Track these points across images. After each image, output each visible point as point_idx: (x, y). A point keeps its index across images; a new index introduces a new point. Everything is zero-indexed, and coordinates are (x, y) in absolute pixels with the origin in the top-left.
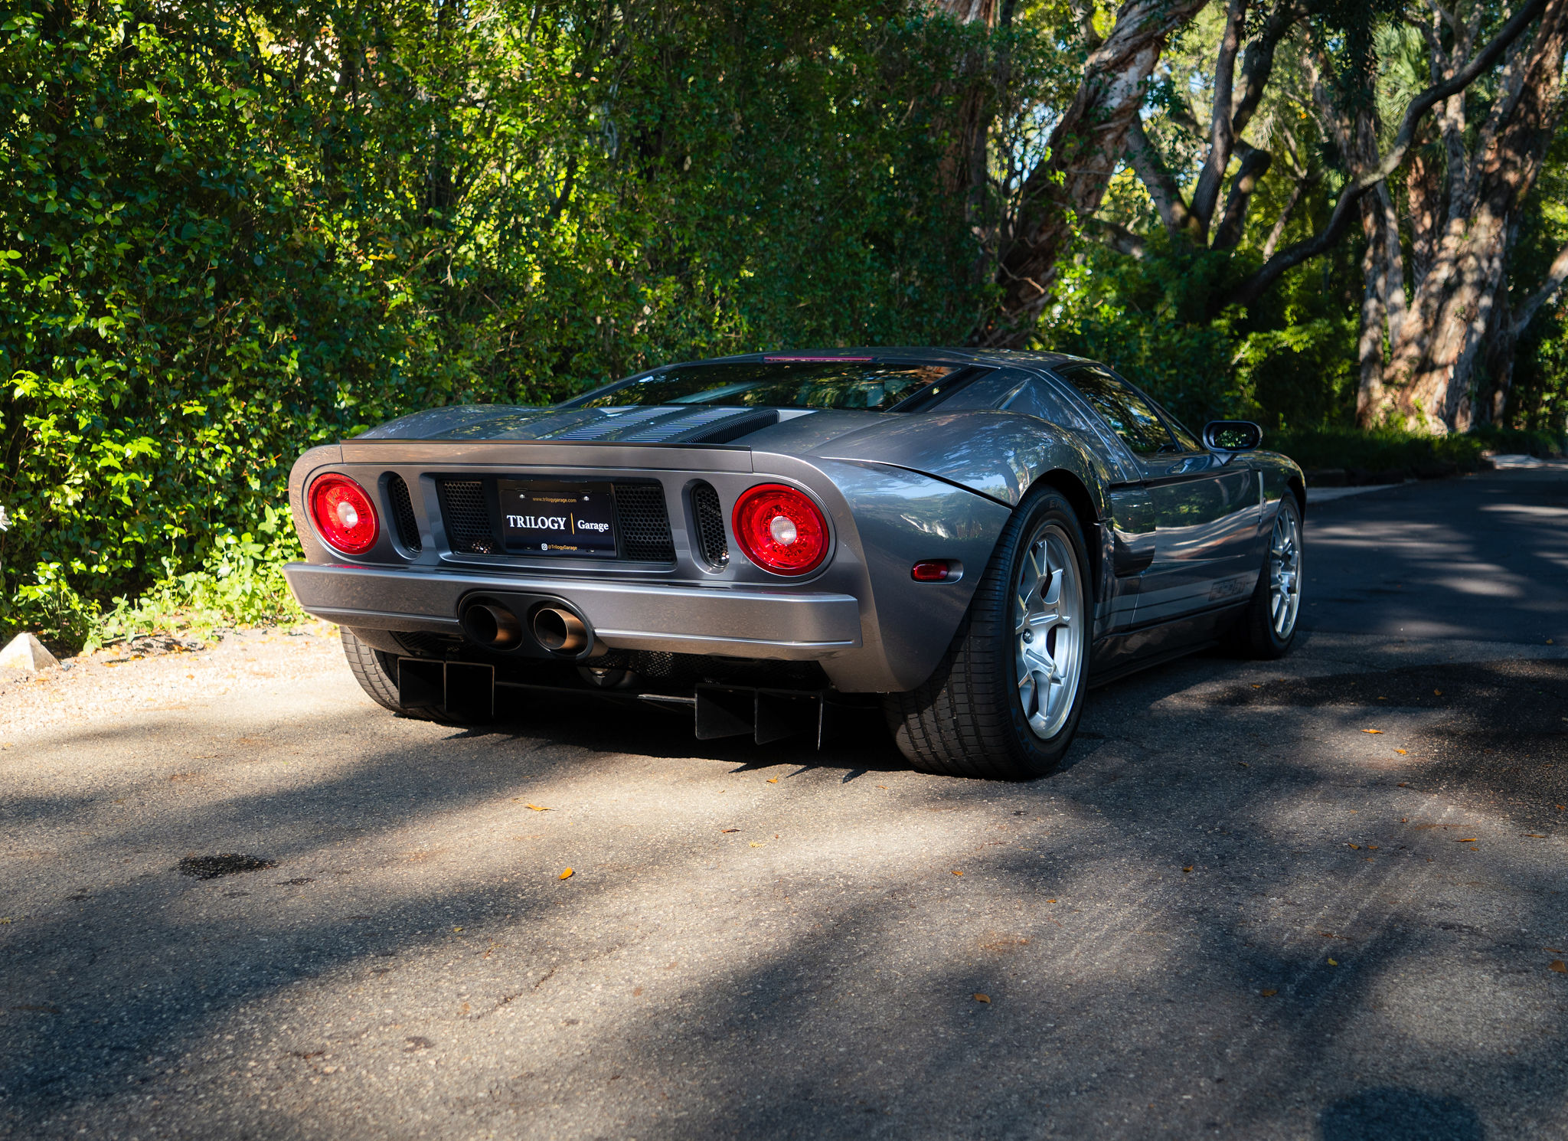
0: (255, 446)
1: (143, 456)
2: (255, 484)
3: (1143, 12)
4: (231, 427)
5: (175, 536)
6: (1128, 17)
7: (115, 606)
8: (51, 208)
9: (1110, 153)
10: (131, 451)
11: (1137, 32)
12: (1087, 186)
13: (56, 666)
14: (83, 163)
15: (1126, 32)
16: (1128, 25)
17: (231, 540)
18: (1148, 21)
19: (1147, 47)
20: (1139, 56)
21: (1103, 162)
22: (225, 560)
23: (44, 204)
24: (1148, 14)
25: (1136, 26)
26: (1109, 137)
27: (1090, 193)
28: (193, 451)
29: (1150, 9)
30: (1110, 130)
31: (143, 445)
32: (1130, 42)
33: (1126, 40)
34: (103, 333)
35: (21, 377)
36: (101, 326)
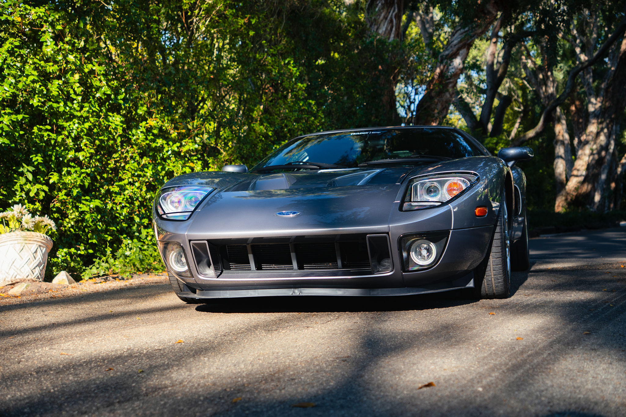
0: (137, 205)
1: (97, 207)
2: (137, 219)
3: (462, 34)
4: (128, 197)
5: (109, 239)
6: (456, 36)
7: (95, 262)
8: (61, 109)
9: (451, 93)
10: (92, 205)
11: (460, 41)
12: (442, 106)
13: (76, 283)
14: (72, 92)
15: (455, 42)
16: (456, 39)
17: (130, 241)
18: (465, 37)
19: (464, 48)
20: (461, 52)
21: (448, 96)
22: (128, 249)
23: (58, 107)
24: (464, 34)
25: (459, 40)
26: (450, 85)
27: (443, 109)
28: (114, 205)
29: (465, 32)
30: (450, 83)
31: (97, 203)
32: (457, 46)
33: (455, 45)
34: (81, 158)
35: (52, 175)
36: (80, 155)
